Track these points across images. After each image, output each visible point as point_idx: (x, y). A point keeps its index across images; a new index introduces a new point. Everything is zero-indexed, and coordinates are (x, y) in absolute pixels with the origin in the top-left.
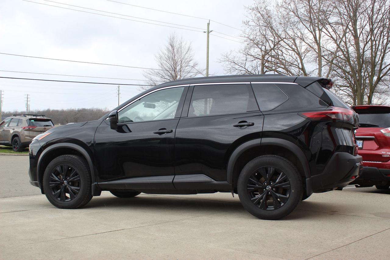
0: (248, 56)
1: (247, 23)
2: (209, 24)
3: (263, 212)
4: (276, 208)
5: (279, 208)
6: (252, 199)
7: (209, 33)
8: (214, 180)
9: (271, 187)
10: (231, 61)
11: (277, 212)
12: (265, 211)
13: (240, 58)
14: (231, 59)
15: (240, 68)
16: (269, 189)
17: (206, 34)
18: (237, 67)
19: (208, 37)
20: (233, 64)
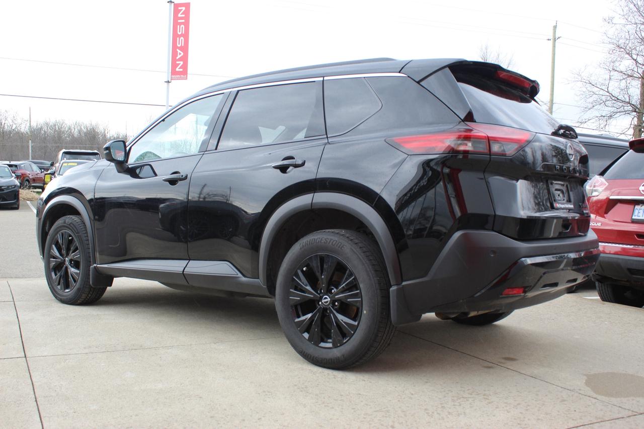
0: (612, 73)
1: (610, 21)
2: (555, 27)
3: (312, 349)
4: (335, 346)
5: (341, 345)
6: (297, 320)
7: (555, 40)
8: (241, 276)
9: (329, 299)
10: (584, 81)
11: (337, 353)
12: (317, 347)
13: (600, 76)
14: (585, 78)
15: (602, 92)
16: (326, 302)
17: (551, 42)
18: (595, 89)
19: (554, 46)
20: (588, 85)
